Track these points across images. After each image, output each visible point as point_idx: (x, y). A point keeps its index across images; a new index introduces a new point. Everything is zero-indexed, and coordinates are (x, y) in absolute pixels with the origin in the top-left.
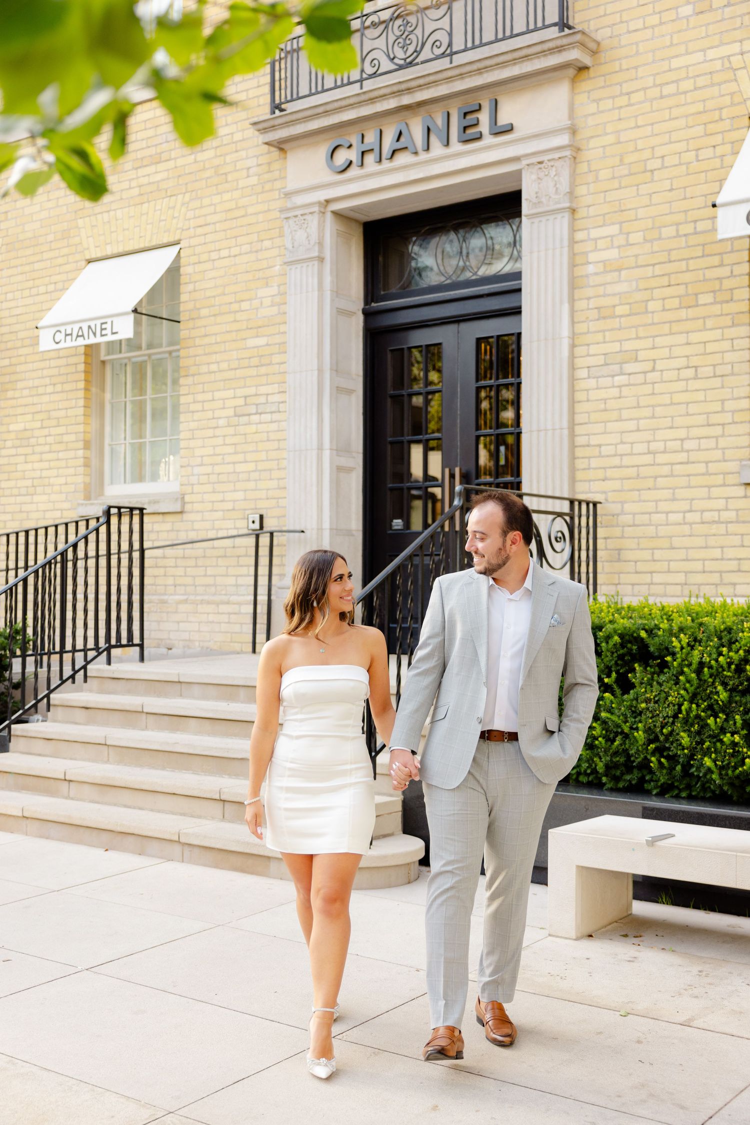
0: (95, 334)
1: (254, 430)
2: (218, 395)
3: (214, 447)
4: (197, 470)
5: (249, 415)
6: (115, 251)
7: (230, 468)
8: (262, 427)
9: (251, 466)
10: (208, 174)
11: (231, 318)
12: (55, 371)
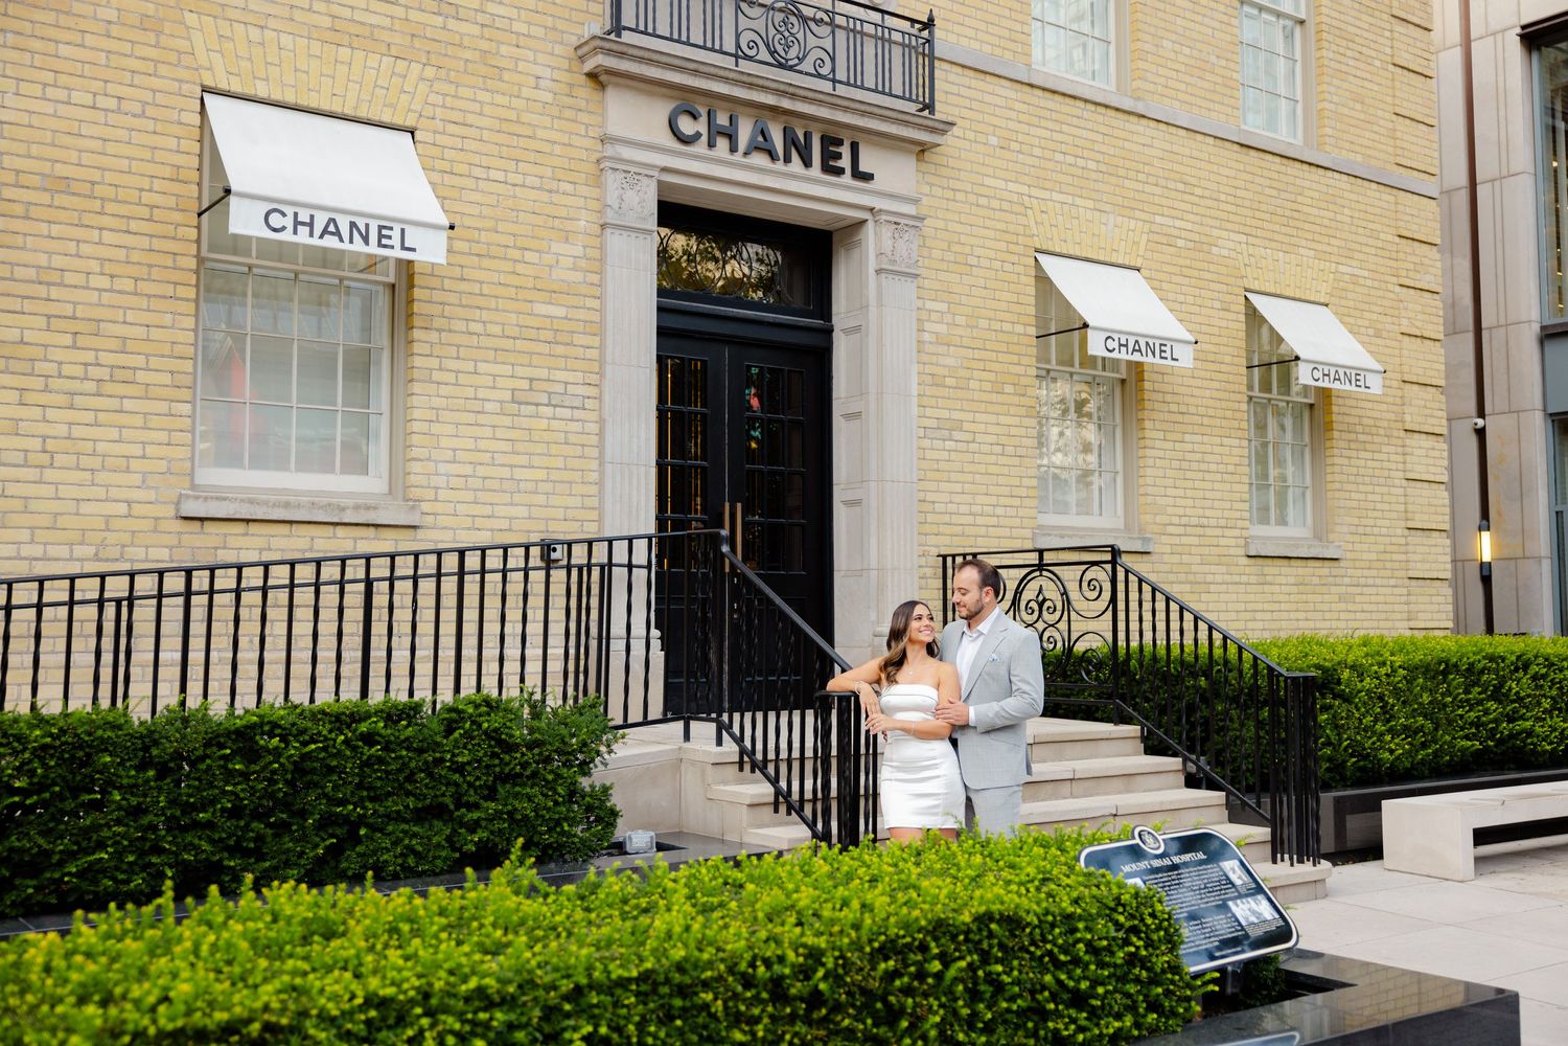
0: (366, 239)
1: (545, 427)
2: (482, 367)
3: (476, 438)
4: (442, 468)
5: (537, 405)
6: (276, 96)
7: (505, 472)
8: (555, 424)
9: (541, 474)
10: (468, 55)
11: (508, 266)
12: (121, 254)
